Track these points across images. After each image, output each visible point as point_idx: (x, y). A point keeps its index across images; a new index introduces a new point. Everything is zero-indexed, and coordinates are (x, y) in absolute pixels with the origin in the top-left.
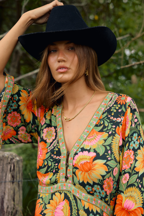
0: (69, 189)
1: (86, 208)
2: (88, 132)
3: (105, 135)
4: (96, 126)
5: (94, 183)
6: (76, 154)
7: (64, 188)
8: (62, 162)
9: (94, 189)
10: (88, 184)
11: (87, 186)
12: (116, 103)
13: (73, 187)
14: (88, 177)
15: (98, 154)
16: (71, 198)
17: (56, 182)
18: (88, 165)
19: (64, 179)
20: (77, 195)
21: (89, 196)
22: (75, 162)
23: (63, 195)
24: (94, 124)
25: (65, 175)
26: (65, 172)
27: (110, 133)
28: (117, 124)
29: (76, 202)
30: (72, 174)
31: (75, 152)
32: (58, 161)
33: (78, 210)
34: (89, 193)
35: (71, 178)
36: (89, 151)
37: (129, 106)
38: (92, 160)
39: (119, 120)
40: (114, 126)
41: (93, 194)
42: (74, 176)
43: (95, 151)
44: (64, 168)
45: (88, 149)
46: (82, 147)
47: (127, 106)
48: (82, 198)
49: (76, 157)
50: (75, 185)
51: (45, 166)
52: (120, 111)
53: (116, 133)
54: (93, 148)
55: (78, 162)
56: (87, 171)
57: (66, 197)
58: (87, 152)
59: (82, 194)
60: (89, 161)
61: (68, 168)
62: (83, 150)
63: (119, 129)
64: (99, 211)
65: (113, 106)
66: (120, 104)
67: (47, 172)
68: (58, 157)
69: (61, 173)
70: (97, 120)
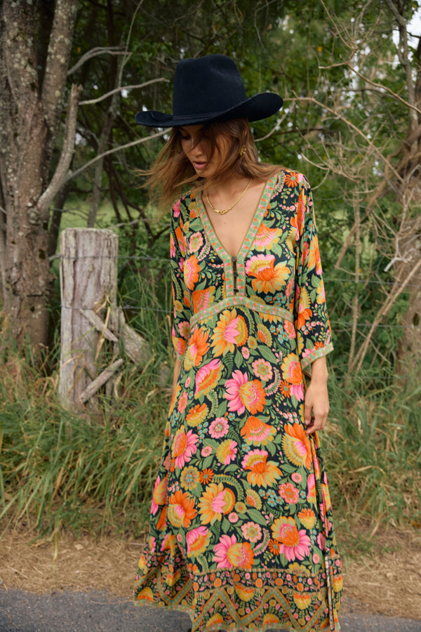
0: (241, 303)
1: (265, 321)
2: (256, 227)
3: (279, 232)
4: (265, 218)
5: (277, 292)
6: (247, 259)
7: (235, 303)
8: (226, 272)
9: (275, 298)
10: (270, 294)
11: (268, 297)
12: (285, 186)
13: (247, 300)
14: (270, 286)
15: (276, 256)
16: (247, 314)
17: (221, 298)
18: (269, 271)
19: (232, 292)
20: (253, 309)
21: (268, 307)
22: (248, 270)
23: (234, 312)
24: (262, 216)
25: (233, 288)
26: (232, 284)
27: (284, 228)
28: (291, 214)
29: (253, 317)
30: (244, 285)
31: (244, 256)
32: (221, 271)
33: (256, 325)
34: (268, 303)
35: (244, 290)
36: (265, 253)
37: (303, 187)
38: (272, 266)
39: (292, 208)
40: (287, 219)
41: (272, 304)
42: (248, 286)
43: (272, 253)
44: (232, 279)
45: (263, 251)
46: (253, 249)
47: (300, 188)
48: (260, 310)
49: (249, 263)
50: (249, 297)
51: (203, 280)
52: (292, 196)
53: (290, 226)
54: (268, 249)
55: (254, 270)
56: (269, 280)
57: (239, 313)
58: (262, 255)
59: (260, 306)
60: (269, 267)
61: (238, 278)
62: (255, 253)
63: (294, 221)
64: (280, 321)
65: (283, 191)
66: (291, 187)
67: (207, 287)
68: (219, 266)
69: (227, 286)
70: (265, 210)
